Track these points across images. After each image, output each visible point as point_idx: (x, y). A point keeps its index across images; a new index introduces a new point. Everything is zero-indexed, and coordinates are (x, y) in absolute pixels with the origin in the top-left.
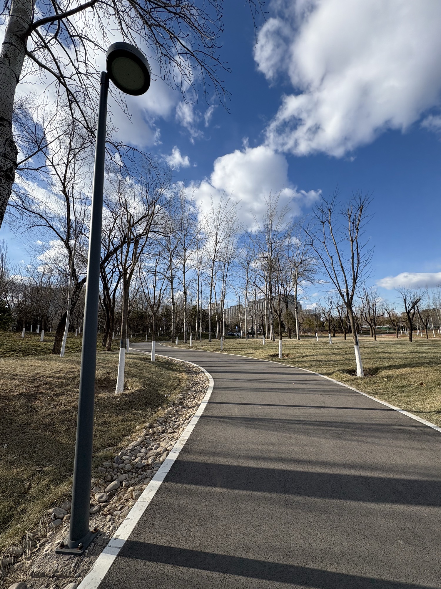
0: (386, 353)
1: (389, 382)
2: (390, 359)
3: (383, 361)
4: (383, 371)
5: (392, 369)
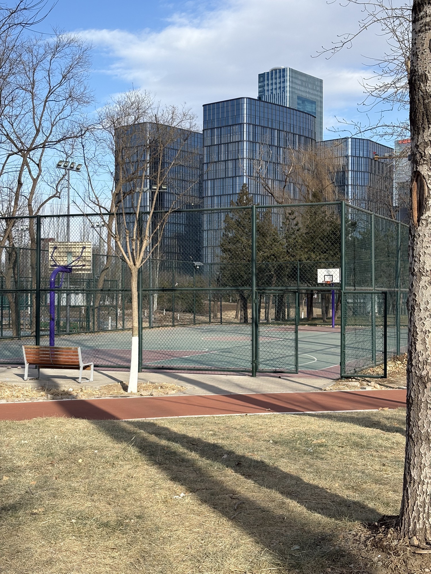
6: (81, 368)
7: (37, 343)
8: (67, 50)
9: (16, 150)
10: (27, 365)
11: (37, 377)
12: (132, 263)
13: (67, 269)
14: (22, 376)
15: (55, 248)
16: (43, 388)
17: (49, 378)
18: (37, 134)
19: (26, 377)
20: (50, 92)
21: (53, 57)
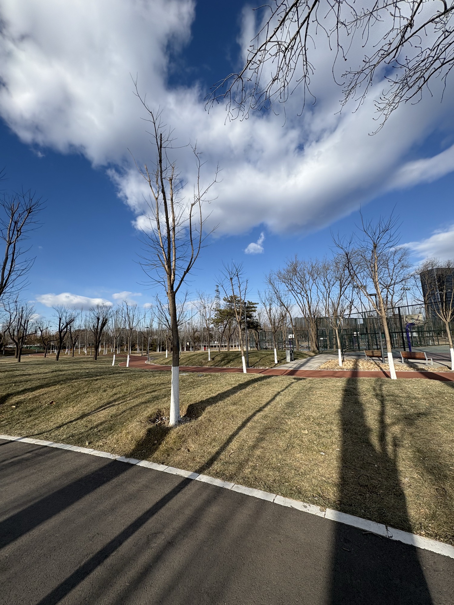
0: (26, 375)
1: (18, 409)
2: (27, 381)
3: (18, 385)
4: (14, 398)
5: (26, 393)
6: (427, 360)
7: (405, 350)
8: (400, 252)
9: (384, 287)
10: (403, 358)
11: (408, 363)
12: (445, 320)
13: (412, 324)
14: (401, 362)
15: (406, 317)
16: (411, 367)
17: (412, 363)
18: (391, 281)
19: (403, 362)
20: (395, 267)
21: (394, 255)
